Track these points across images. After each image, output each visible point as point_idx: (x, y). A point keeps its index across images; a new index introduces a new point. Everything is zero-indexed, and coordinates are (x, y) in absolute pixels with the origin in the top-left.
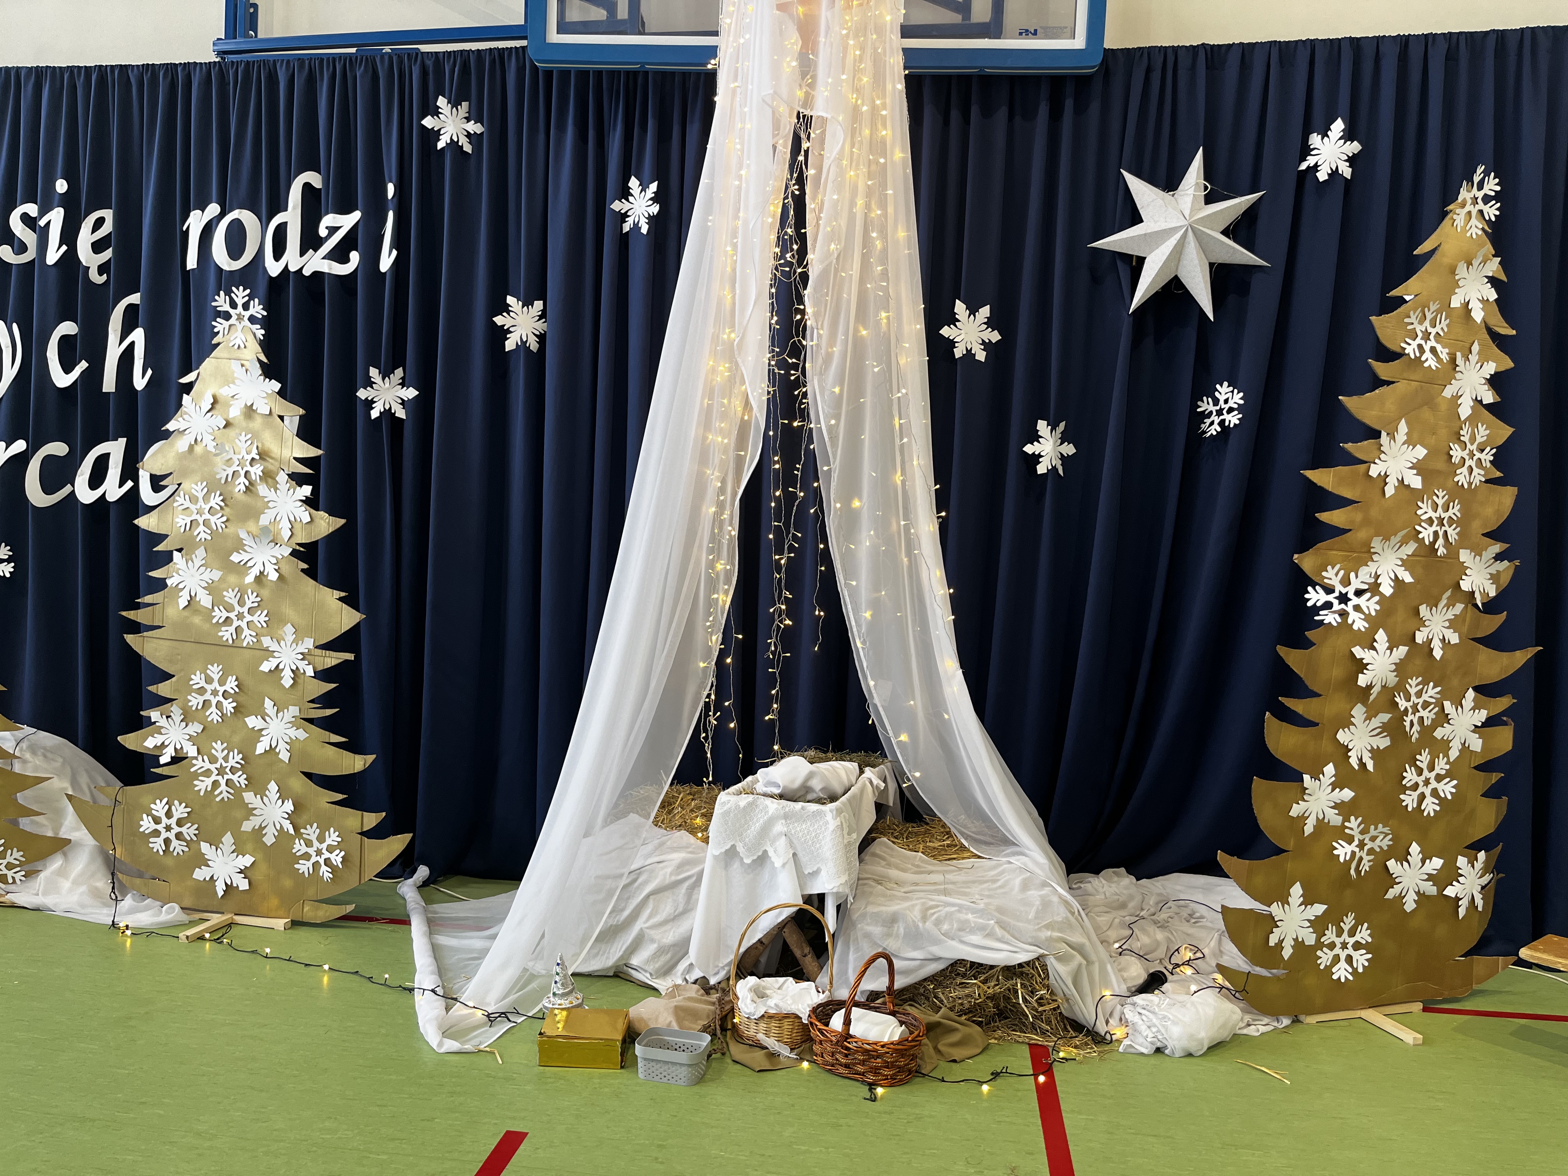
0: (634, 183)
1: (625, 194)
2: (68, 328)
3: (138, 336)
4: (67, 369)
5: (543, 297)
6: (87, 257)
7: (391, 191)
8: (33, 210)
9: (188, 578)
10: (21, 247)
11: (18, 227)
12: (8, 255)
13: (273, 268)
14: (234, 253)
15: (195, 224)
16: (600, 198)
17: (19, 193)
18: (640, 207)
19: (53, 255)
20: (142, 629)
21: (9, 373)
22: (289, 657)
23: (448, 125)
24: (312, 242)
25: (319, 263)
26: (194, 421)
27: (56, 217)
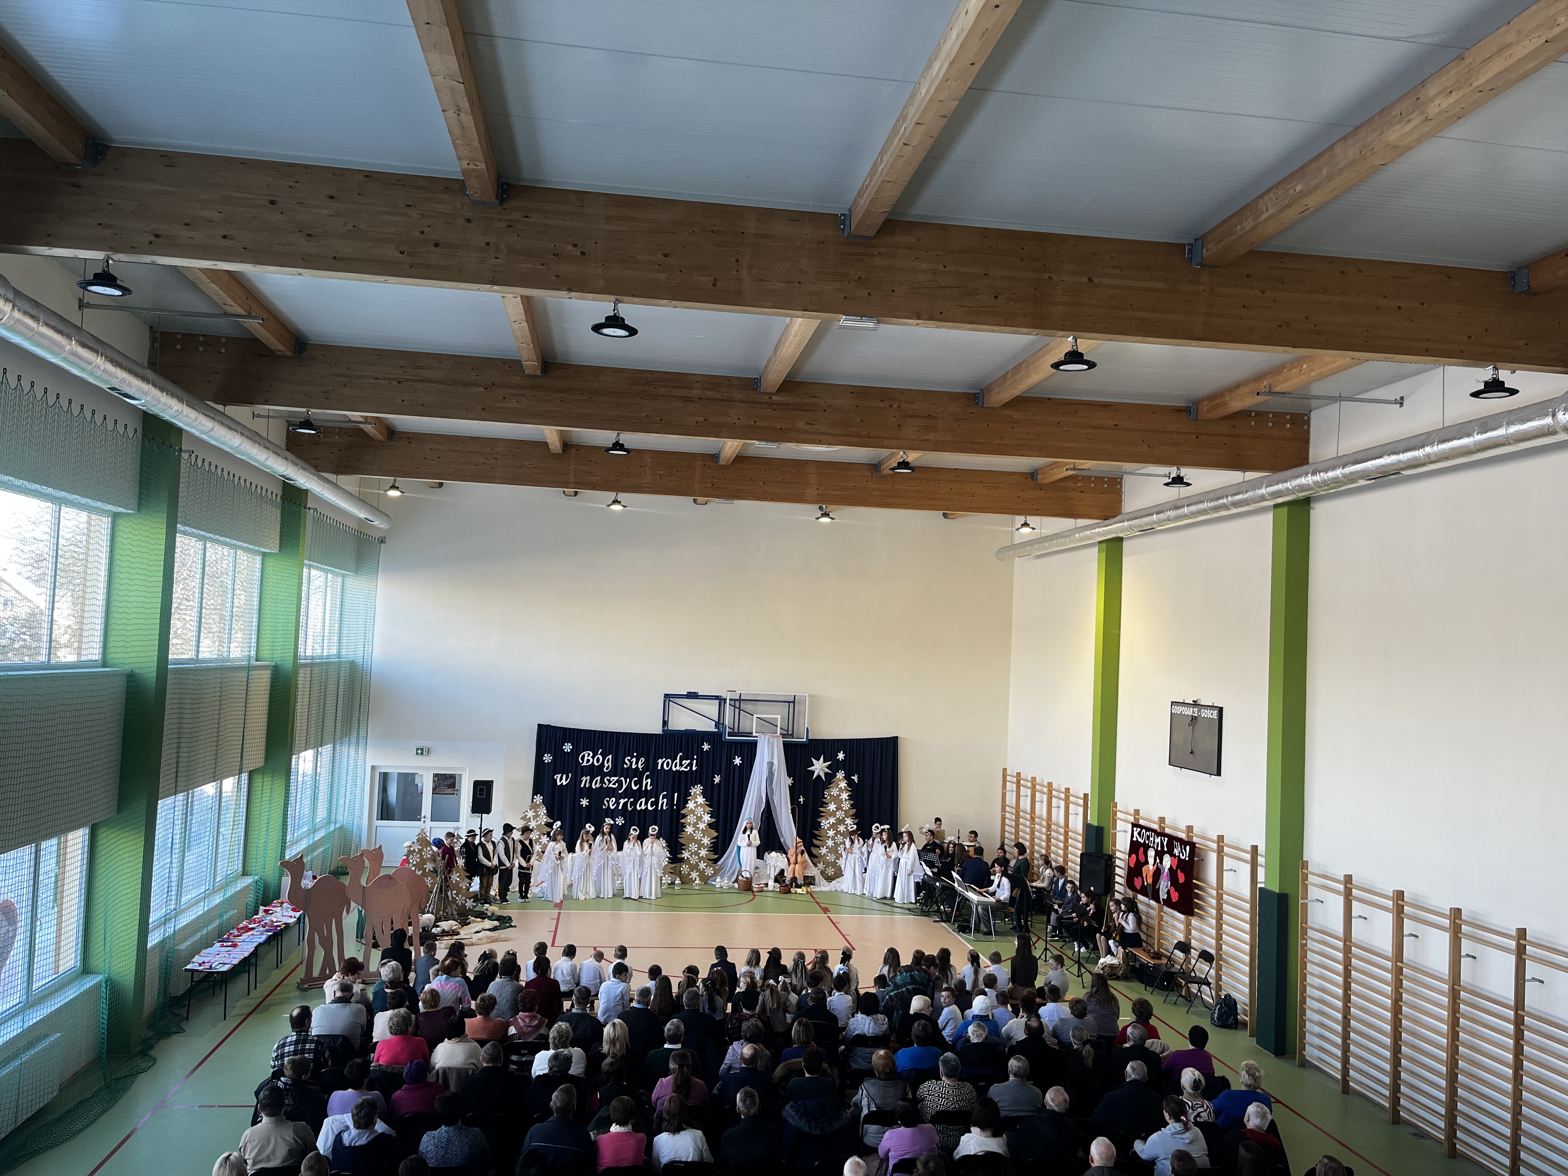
0: (736, 757)
1: (735, 759)
2: (636, 779)
3: (649, 780)
4: (636, 786)
5: (721, 774)
6: (640, 767)
7: (695, 757)
8: (629, 758)
9: (689, 829)
10: (627, 765)
11: (626, 761)
12: (625, 766)
13: (674, 769)
14: (668, 767)
15: (660, 761)
16: (731, 759)
17: (627, 754)
18: (738, 761)
19: (634, 766)
20: (681, 838)
21: (624, 787)
22: (706, 841)
23: (706, 747)
24: (681, 765)
25: (683, 769)
26: (691, 805)
27: (634, 760)
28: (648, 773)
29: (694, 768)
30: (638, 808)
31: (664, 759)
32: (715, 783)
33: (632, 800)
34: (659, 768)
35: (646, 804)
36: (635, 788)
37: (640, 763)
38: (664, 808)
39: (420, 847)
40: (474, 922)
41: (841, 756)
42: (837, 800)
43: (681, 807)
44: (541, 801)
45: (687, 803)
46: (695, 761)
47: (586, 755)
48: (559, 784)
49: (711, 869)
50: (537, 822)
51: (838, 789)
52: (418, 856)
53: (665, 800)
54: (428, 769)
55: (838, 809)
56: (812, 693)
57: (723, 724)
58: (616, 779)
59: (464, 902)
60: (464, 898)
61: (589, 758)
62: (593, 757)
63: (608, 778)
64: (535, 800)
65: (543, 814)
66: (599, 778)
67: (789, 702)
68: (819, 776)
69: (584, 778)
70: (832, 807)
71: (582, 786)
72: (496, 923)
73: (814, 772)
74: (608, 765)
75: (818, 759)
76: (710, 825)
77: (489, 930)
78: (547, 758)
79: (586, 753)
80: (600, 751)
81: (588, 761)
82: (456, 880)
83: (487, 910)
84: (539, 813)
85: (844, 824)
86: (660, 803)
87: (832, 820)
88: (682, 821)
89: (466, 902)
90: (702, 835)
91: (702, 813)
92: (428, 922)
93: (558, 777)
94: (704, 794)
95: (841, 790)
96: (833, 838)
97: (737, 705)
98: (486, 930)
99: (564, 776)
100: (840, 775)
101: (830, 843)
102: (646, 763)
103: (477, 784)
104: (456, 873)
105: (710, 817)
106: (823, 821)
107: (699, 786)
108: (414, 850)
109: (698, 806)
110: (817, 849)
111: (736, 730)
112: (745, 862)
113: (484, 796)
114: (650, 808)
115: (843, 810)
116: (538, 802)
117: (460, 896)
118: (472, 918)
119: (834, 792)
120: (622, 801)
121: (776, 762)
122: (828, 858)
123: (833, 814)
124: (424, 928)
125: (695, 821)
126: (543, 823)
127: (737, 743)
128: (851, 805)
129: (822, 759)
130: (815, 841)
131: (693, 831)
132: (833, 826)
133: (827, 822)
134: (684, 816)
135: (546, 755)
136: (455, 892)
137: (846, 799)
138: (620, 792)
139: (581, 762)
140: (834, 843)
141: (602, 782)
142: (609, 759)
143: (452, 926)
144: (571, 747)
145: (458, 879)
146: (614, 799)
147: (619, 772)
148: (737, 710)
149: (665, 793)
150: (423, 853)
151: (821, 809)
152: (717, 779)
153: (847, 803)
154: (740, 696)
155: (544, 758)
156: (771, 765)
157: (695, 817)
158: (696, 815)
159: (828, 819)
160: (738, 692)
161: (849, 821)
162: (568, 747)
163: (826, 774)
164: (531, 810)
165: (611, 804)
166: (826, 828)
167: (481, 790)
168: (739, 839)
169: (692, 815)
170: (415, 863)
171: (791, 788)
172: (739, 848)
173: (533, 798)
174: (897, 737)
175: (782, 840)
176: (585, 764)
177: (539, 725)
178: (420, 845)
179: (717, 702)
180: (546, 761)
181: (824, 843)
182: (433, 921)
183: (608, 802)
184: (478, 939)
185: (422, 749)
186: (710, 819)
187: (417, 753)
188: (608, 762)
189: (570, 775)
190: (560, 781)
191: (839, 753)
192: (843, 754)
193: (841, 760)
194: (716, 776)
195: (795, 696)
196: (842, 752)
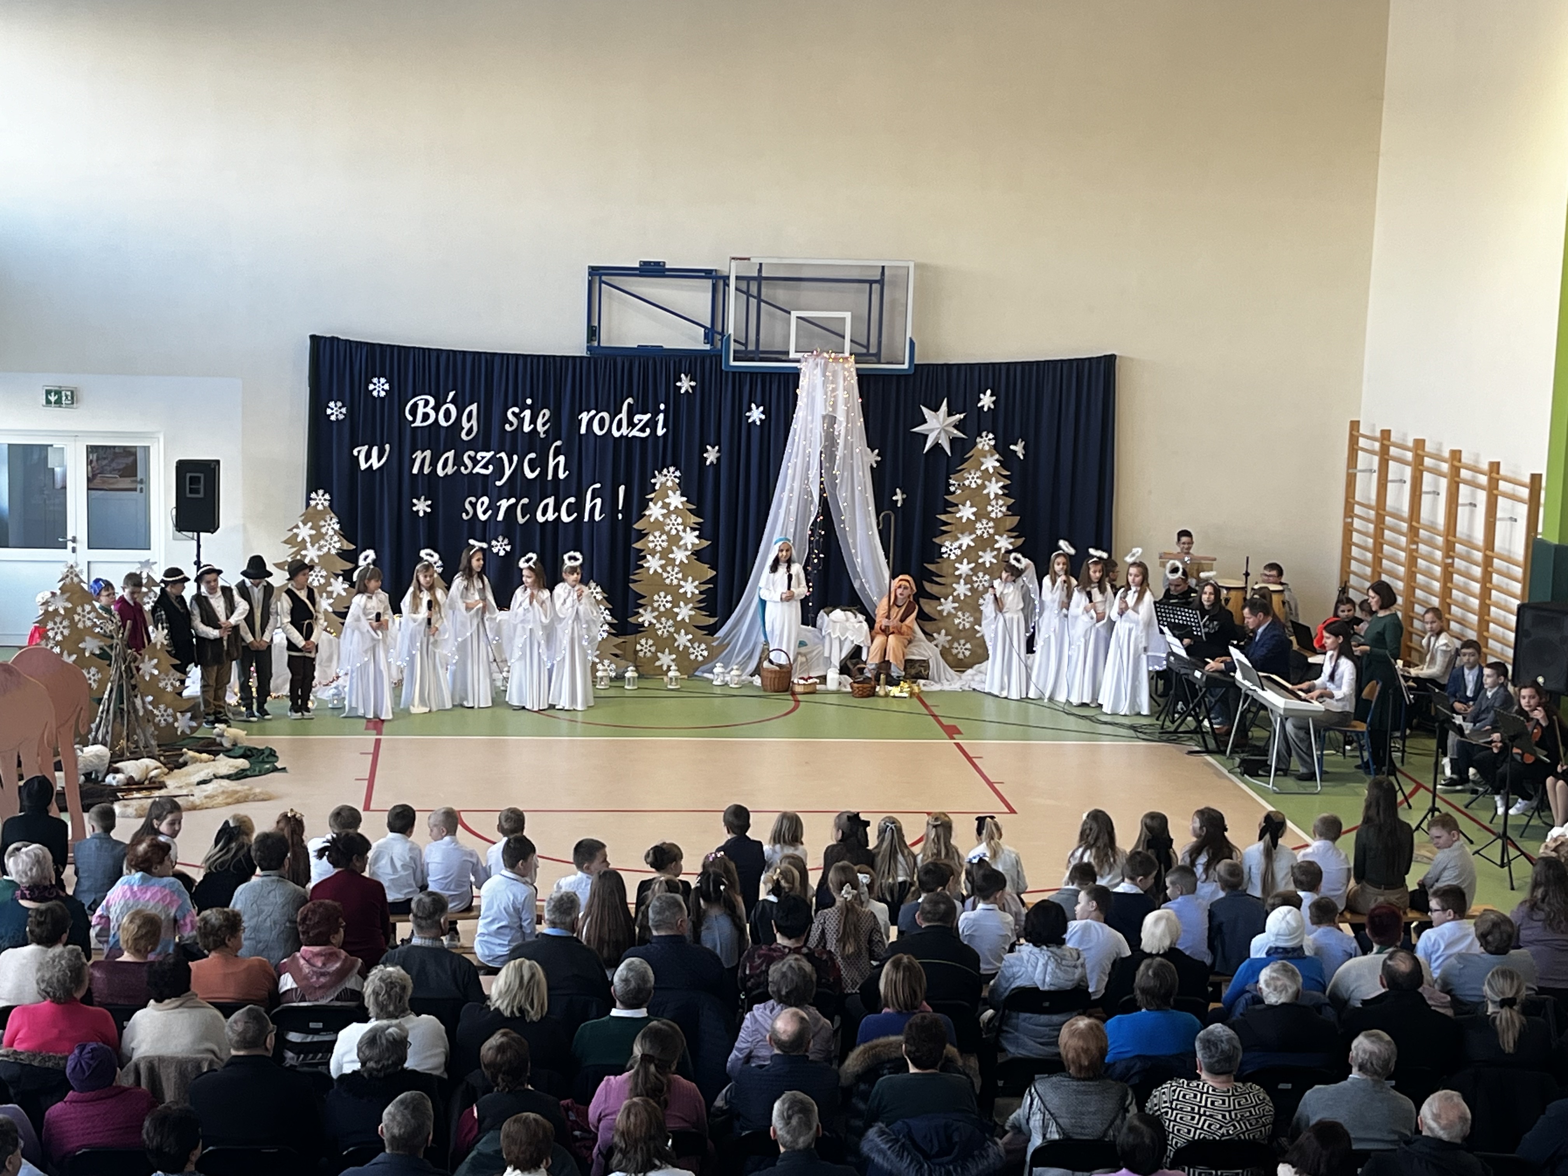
0: (753, 406)
1: (750, 410)
2: (533, 455)
3: (562, 459)
4: (532, 471)
5: (719, 444)
6: (540, 429)
7: (662, 407)
8: (516, 410)
9: (653, 564)
10: (511, 424)
11: (510, 416)
12: (507, 427)
13: (616, 434)
14: (601, 429)
15: (585, 417)
16: (740, 411)
17: (510, 403)
18: (756, 415)
19: (527, 428)
20: (636, 581)
21: (508, 473)
22: (690, 588)
23: (685, 384)
24: (631, 425)
25: (635, 433)
26: (655, 511)
27: (527, 413)
28: (558, 443)
29: (660, 432)
30: (540, 519)
31: (593, 412)
32: (708, 463)
33: (525, 501)
34: (583, 430)
35: (557, 509)
36: (530, 475)
37: (540, 421)
38: (597, 518)
39: (70, 605)
40: (195, 760)
41: (987, 400)
42: (978, 497)
43: (634, 518)
44: (327, 504)
45: (646, 507)
46: (661, 417)
47: (421, 404)
48: (363, 466)
49: (703, 646)
50: (319, 549)
51: (979, 474)
52: (65, 623)
53: (598, 501)
54: (76, 435)
55: (979, 516)
56: (922, 260)
57: (722, 333)
58: (489, 455)
59: (170, 720)
60: (170, 711)
61: (429, 410)
62: (436, 409)
63: (472, 453)
64: (313, 503)
65: (331, 532)
66: (451, 454)
67: (871, 282)
68: (937, 446)
69: (419, 452)
70: (967, 512)
71: (415, 471)
72: (243, 763)
73: (926, 436)
74: (470, 425)
75: (936, 409)
76: (698, 554)
77: (228, 777)
78: (335, 411)
79: (420, 400)
80: (451, 394)
81: (426, 416)
82: (152, 675)
83: (221, 735)
84: (324, 530)
85: (993, 549)
86: (588, 506)
87: (966, 541)
88: (638, 545)
89: (176, 720)
90: (680, 576)
91: (680, 528)
92: (96, 761)
93: (360, 452)
94: (684, 488)
95: (986, 476)
96: (968, 580)
97: (754, 290)
98: (222, 777)
99: (375, 451)
100: (986, 442)
101: (961, 589)
102: (554, 421)
103: (183, 467)
104: (151, 659)
105: (697, 537)
106: (947, 544)
107: (672, 469)
108: (56, 610)
109: (670, 513)
110: (934, 603)
111: (752, 347)
112: (777, 632)
113: (201, 495)
114: (565, 518)
115: (990, 519)
116: (320, 507)
117: (162, 707)
118: (191, 753)
119: (972, 480)
120: (504, 504)
121: (841, 417)
122: (957, 621)
123: (969, 527)
124: (88, 775)
125: (665, 544)
126: (333, 552)
127: (753, 374)
128: (1009, 509)
129: (944, 407)
130: (928, 586)
131: (661, 566)
132: (969, 554)
133: (956, 544)
134: (642, 535)
135: (332, 404)
136: (150, 698)
137: (996, 495)
138: (498, 483)
139: (410, 418)
140: (970, 590)
141: (459, 462)
142: (471, 413)
143: (148, 770)
144: (387, 387)
145: (156, 672)
146: (485, 499)
147: (495, 440)
148: (753, 302)
149: (598, 486)
150: (77, 618)
151: (943, 517)
152: (711, 455)
153: (1001, 502)
154: (760, 270)
155: (329, 411)
156: (831, 420)
157: (664, 537)
158: (668, 534)
159: (957, 539)
160: (756, 261)
161: (1004, 543)
162: (379, 387)
163: (953, 441)
164: (305, 524)
165: (480, 511)
166: (953, 557)
167: (194, 480)
168: (762, 583)
169: (657, 534)
170: (59, 638)
171: (877, 473)
172: (763, 603)
173: (309, 499)
174: (1113, 357)
175: (856, 585)
176: (418, 423)
177: (313, 338)
178: (68, 600)
179: (709, 283)
180: (333, 418)
181: (949, 590)
182: (107, 760)
183: (474, 505)
184: (206, 797)
185: (58, 393)
186: (697, 541)
187: (48, 402)
188: (469, 420)
189: (387, 447)
190: (367, 461)
191: (982, 396)
192: (992, 395)
193: (986, 409)
194: (709, 447)
195: (883, 267)
196: (989, 392)
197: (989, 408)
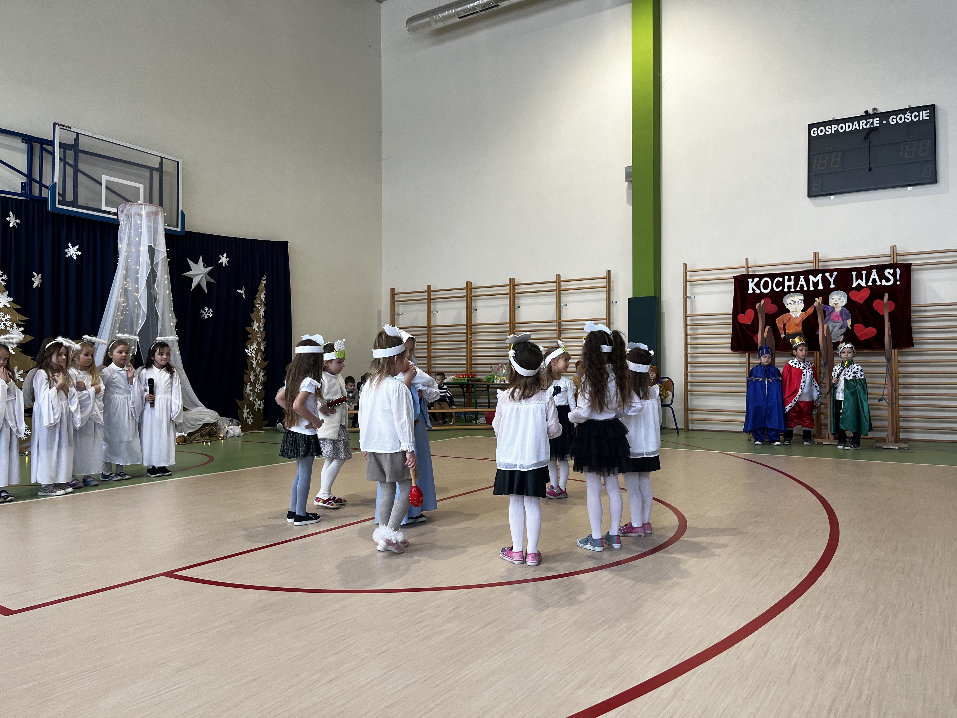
0: (70, 244)
1: (68, 247)
5: (42, 273)
16: (59, 247)
23: (12, 220)
32: (34, 286)
41: (224, 260)
57: (39, 182)
67: (151, 169)
68: (199, 286)
73: (192, 279)
75: (196, 262)
106: (248, 346)
111: (69, 196)
129: (201, 261)
151: (246, 329)
152: (37, 280)
154: (76, 139)
163: (208, 284)
174: (286, 243)
179: (25, 144)
191: (221, 257)
192: (227, 257)
193: (224, 265)
194: (34, 273)
195: (162, 158)
196: (225, 255)
197: (225, 264)
